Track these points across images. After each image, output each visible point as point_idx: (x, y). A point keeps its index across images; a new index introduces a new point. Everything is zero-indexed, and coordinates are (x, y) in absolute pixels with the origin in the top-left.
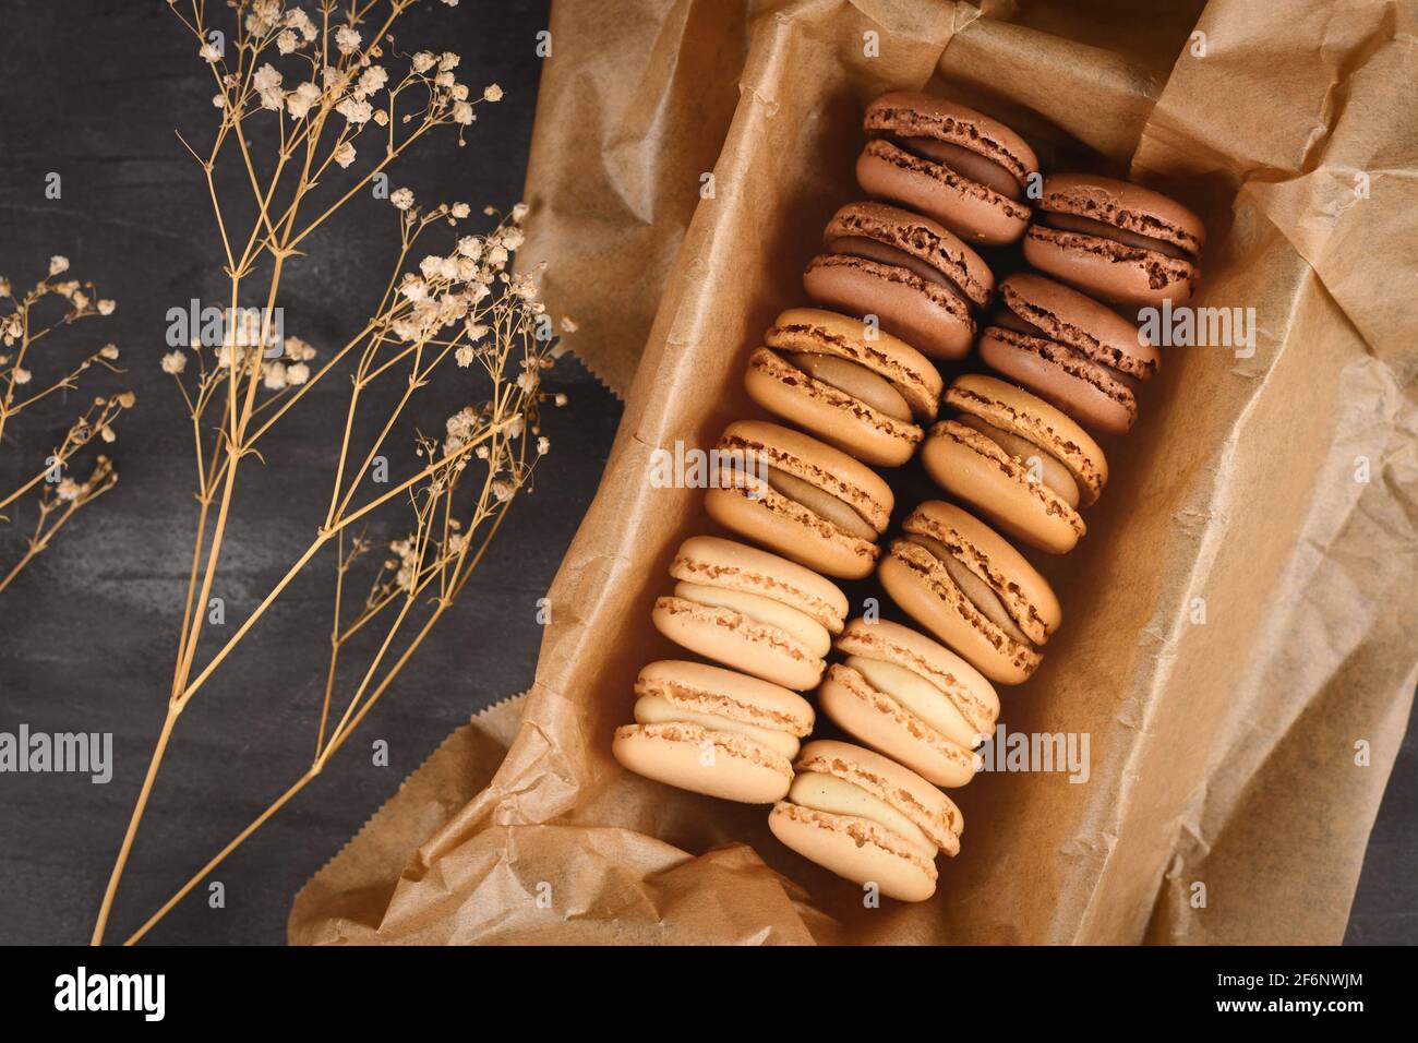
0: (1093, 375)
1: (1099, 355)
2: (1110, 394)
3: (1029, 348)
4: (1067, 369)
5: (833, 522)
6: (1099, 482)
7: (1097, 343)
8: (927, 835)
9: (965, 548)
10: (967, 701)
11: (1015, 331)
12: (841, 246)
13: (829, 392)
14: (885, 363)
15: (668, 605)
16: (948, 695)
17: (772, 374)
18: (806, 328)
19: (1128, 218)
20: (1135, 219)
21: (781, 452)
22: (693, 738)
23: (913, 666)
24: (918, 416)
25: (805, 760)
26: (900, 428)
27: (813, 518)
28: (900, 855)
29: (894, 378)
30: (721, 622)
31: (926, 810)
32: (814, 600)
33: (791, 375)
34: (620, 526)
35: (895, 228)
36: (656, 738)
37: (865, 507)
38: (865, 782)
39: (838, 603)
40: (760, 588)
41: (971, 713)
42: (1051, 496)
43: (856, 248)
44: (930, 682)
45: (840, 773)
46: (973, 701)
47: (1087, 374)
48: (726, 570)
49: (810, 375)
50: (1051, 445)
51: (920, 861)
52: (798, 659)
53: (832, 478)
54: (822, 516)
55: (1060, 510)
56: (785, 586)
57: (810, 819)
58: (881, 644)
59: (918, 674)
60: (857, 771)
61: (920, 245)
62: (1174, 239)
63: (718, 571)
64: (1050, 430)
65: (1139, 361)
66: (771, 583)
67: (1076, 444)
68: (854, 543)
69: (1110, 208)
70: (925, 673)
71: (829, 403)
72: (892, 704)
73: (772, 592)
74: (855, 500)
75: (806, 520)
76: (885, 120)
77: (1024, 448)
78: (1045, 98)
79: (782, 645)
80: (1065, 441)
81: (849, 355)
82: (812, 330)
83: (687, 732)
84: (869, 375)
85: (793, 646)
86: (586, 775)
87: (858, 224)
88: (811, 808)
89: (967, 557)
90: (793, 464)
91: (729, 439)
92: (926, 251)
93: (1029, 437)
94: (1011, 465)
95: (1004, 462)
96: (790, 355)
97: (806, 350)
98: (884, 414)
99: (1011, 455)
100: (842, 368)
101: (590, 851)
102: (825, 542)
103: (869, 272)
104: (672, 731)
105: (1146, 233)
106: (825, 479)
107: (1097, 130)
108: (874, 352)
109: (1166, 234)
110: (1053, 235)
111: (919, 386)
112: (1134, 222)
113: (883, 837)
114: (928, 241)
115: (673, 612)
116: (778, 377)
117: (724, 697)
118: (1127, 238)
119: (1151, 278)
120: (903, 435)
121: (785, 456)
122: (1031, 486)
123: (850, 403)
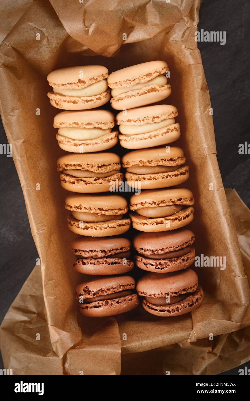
0: (87, 253)
1: (89, 260)
2: (79, 250)
3: (110, 251)
4: (95, 251)
5: (141, 167)
6: (71, 224)
7: (91, 264)
8: (61, 95)
9: (94, 182)
10: (68, 142)
11: (118, 253)
12: (186, 250)
13: (166, 203)
14: (155, 222)
15: (175, 114)
16: (74, 140)
17: (186, 198)
18: (185, 218)
19: (105, 304)
20: (102, 305)
21: (169, 178)
22: (142, 78)
23: (89, 142)
24: (136, 213)
25: (109, 93)
26: (139, 206)
27: (148, 164)
28: (65, 84)
29: (150, 220)
30: (158, 117)
31: (66, 102)
32: (134, 140)
33: (181, 201)
34: (205, 124)
35: (170, 265)
36: (154, 72)
37: (135, 177)
38: (89, 99)
39: (126, 144)
40: (153, 134)
41: (64, 139)
42: (83, 210)
43: (180, 252)
44: (81, 140)
45: (97, 97)
46: (66, 143)
47: (88, 252)
48: (165, 133)
49: (175, 205)
50: (92, 225)
51: (58, 86)
52: (128, 120)
53: (149, 179)
54: (145, 166)
55: (78, 208)
56: (145, 139)
57: (98, 78)
58: (102, 142)
59: (86, 140)
60: (93, 100)
61: (160, 264)
62: (88, 305)
63: (168, 132)
64: (96, 229)
65: (77, 265)
66: (150, 137)
67: (86, 230)
68: (131, 164)
69: (112, 304)
70: (84, 142)
71: (165, 200)
72: (87, 127)
73: (148, 135)
74: (139, 177)
75: (149, 162)
76: (197, 298)
77: (99, 219)
78: (154, 327)
79: (136, 121)
80: (89, 229)
81: (168, 218)
82: (183, 219)
83: (145, 79)
84: (158, 216)
85: (133, 123)
86: (169, 47)
87: (183, 260)
88: (100, 81)
89: (92, 180)
90: (163, 176)
91: (187, 173)
92: (158, 263)
93: (100, 223)
94: (101, 212)
95: (103, 211)
96: (184, 207)
97: (180, 212)
98: (146, 207)
99: (102, 214)
100: (167, 213)
101: (156, 25)
102: (140, 159)
103: (172, 247)
104: (150, 77)
105: (97, 302)
106: (151, 177)
107: (134, 327)
108: (161, 223)
109: (91, 305)
110: (125, 287)
111: (141, 222)
112: (102, 304)
113: (74, 86)
114: (159, 266)
115: (173, 112)
116: (184, 199)
117: (140, 95)
118: (102, 298)
119: (89, 289)
120: (137, 205)
121: (167, 177)
122: (91, 209)
123: (158, 204)
